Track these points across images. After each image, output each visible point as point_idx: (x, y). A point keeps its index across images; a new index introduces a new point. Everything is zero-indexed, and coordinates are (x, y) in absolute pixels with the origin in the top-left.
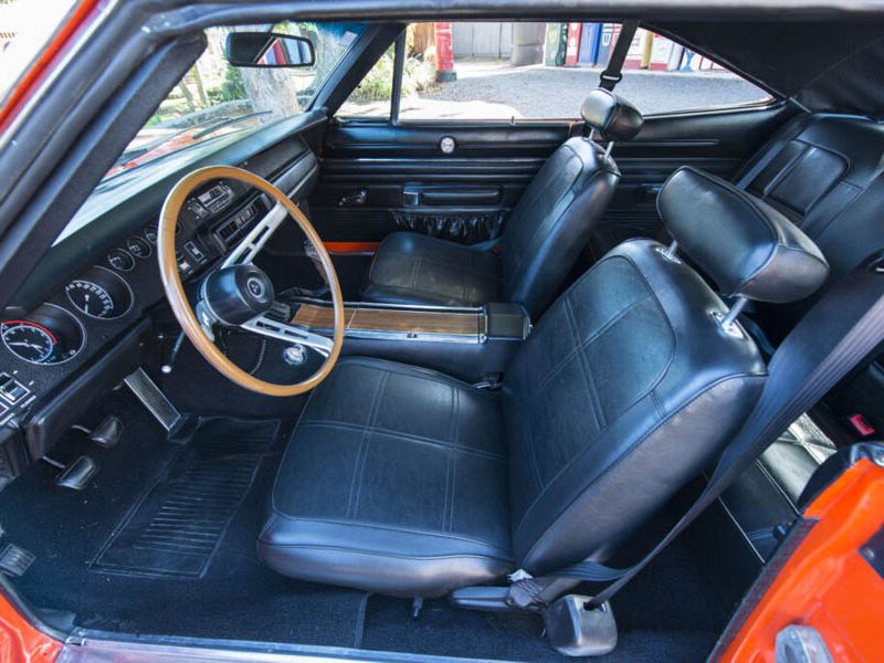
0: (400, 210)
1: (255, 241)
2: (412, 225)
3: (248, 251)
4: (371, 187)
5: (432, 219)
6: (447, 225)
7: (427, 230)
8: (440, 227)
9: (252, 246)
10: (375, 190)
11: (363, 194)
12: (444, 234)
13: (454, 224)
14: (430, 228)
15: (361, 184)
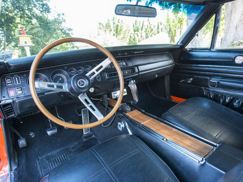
0: (207, 89)
1: (97, 70)
2: (212, 97)
3: (94, 73)
4: (196, 76)
5: (224, 96)
6: (232, 101)
7: (220, 100)
8: (227, 101)
9: (95, 72)
10: (197, 78)
11: (191, 79)
12: (229, 105)
13: (237, 101)
14: (221, 100)
15: (192, 75)
